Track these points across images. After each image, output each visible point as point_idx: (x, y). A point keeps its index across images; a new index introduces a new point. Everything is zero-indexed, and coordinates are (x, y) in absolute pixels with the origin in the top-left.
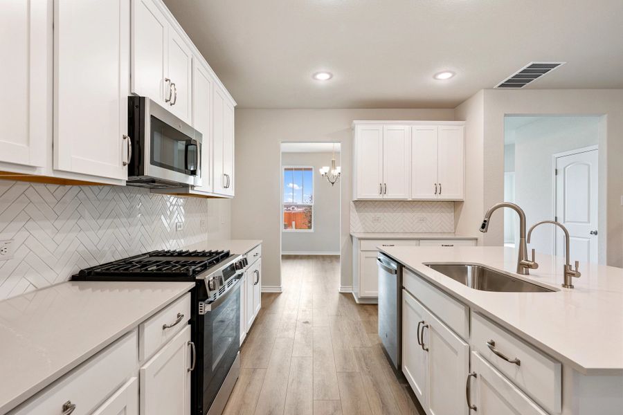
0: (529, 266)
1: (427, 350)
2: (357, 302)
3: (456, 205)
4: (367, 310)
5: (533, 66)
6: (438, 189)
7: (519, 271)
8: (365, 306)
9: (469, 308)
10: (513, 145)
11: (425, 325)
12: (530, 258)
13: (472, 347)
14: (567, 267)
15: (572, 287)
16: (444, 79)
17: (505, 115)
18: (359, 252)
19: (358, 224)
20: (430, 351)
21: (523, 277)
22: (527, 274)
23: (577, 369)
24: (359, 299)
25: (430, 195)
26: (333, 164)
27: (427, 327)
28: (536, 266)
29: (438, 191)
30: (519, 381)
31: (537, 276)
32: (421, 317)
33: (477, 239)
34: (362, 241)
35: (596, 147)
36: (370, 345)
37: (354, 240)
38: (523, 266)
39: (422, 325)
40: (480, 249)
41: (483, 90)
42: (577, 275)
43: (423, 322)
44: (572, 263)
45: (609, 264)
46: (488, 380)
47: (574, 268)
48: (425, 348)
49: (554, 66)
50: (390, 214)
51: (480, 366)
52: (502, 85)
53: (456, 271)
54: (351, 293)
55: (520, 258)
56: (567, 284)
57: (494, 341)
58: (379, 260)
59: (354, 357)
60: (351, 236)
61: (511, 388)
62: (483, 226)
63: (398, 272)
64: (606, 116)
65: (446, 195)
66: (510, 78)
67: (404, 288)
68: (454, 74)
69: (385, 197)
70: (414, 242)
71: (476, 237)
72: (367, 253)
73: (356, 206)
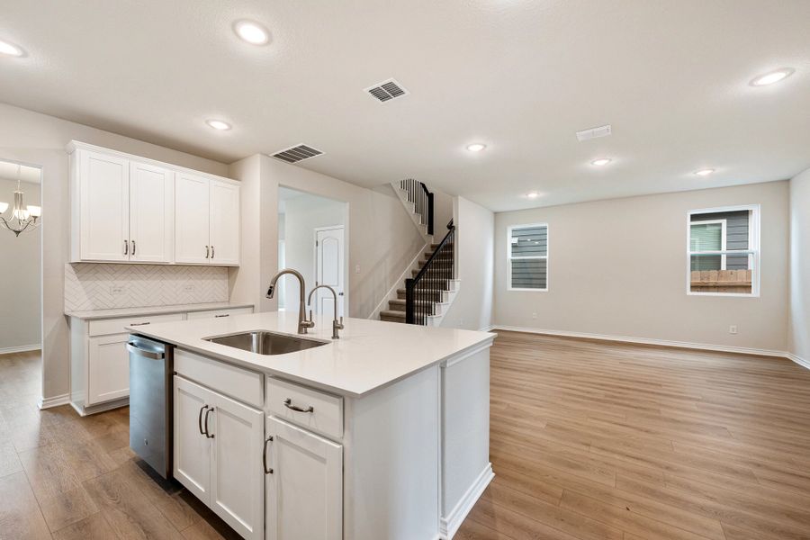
0: (308, 326)
1: (213, 436)
2: (82, 413)
3: (230, 271)
4: (103, 421)
5: (303, 147)
6: (210, 252)
7: (300, 331)
8: (99, 416)
9: (263, 375)
10: (284, 214)
11: (209, 408)
12: (308, 319)
13: (267, 413)
14: (335, 322)
15: (338, 338)
16: (218, 129)
17: (280, 185)
18: (87, 338)
19: (79, 297)
20: (216, 437)
21: (303, 336)
22: (306, 333)
23: (353, 396)
24: (86, 409)
25: (201, 259)
26: (19, 200)
27: (212, 410)
28: (312, 325)
29: (211, 255)
30: (313, 426)
31: (313, 333)
32: (203, 401)
33: (253, 306)
34: (91, 323)
35: (342, 226)
36: (116, 466)
37: (73, 322)
38: (303, 326)
39: (205, 411)
40: (257, 316)
41: (259, 155)
42: (341, 327)
43: (207, 407)
44: (339, 319)
45: (350, 316)
46: (284, 437)
47: (339, 323)
48: (210, 435)
49: (318, 153)
50: (140, 281)
51: (277, 427)
52: (277, 156)
53: (241, 341)
54: (69, 405)
55: (300, 321)
56: (335, 336)
57: (290, 398)
58: (132, 344)
59: (86, 494)
60: (67, 318)
61: (305, 435)
62: (270, 292)
63: (167, 356)
64: (348, 204)
65: (220, 260)
66: (284, 150)
67: (176, 373)
68: (230, 127)
69: (134, 259)
70: (180, 316)
71: (252, 304)
72: (100, 339)
73: (77, 271)
